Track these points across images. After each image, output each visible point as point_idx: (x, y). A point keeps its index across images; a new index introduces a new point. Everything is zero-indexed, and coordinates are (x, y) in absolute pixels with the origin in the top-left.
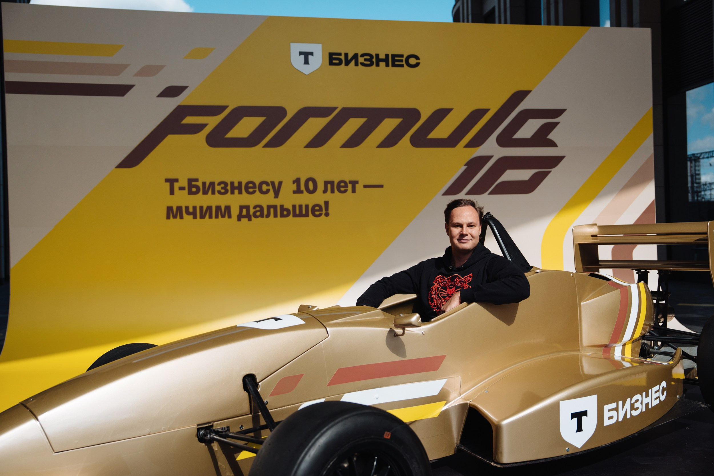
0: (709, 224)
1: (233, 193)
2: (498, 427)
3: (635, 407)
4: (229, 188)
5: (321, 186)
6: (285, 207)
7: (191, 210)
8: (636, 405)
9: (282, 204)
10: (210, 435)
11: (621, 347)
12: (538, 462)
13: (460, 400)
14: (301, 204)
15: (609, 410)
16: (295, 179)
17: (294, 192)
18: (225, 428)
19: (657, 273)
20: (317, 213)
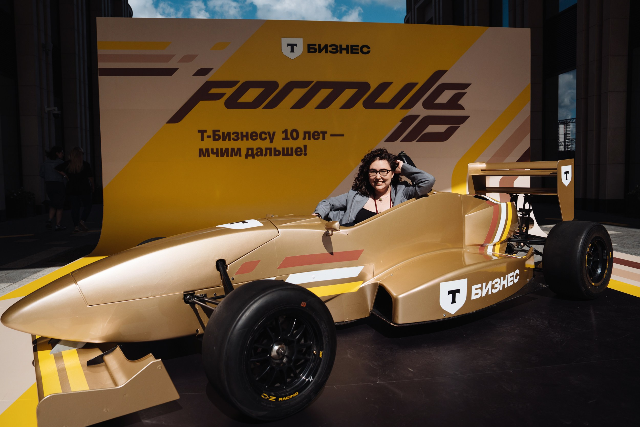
0: (558, 162)
1: (242, 139)
2: (396, 300)
3: (495, 287)
4: (240, 136)
5: (301, 135)
6: (277, 149)
7: (215, 151)
8: (496, 286)
9: (275, 147)
10: (192, 299)
11: (492, 246)
12: (423, 323)
13: (374, 280)
14: (288, 147)
15: (476, 289)
16: (284, 130)
17: (283, 139)
18: (202, 295)
19: (524, 196)
20: (299, 153)
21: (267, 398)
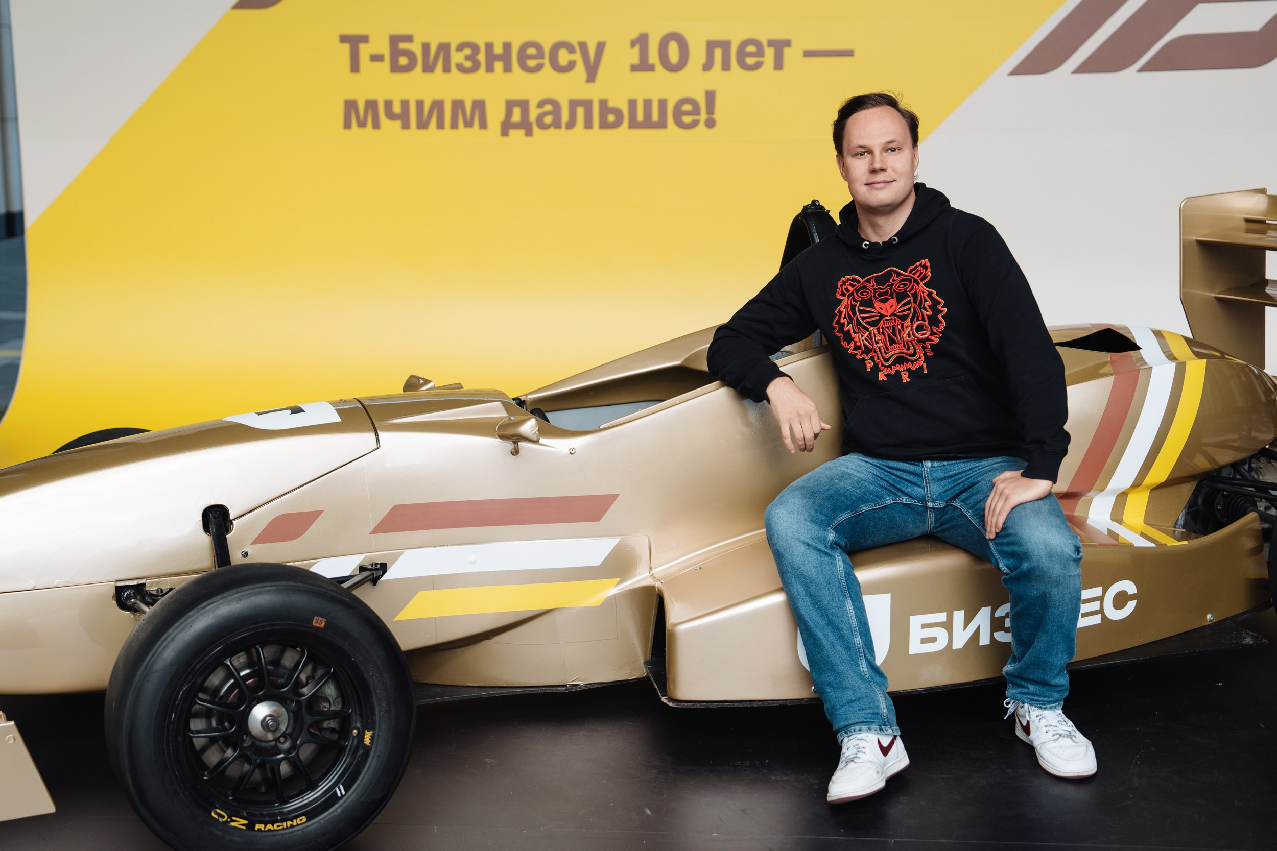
1: (490, 69)
2: (672, 635)
4: (482, 57)
10: (134, 599)
11: (1110, 500)
13: (650, 578)
15: (925, 626)
16: (635, 36)
17: (634, 68)
18: (162, 590)
20: (687, 119)
21: (225, 820)
